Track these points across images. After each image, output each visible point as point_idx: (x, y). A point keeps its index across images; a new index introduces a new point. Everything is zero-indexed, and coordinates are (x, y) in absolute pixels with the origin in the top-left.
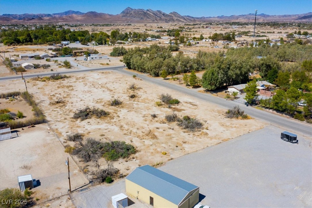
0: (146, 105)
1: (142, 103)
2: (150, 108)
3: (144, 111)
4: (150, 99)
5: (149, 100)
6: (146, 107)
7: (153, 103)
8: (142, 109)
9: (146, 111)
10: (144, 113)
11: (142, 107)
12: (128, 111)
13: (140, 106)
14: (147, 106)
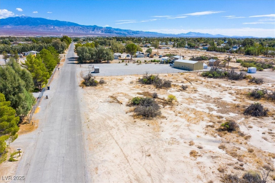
0: (192, 106)
1: (201, 110)
2: (187, 100)
3: (196, 97)
4: (183, 120)
5: (186, 115)
6: (192, 102)
7: (178, 109)
8: (199, 100)
9: (193, 97)
10: (196, 95)
11: (199, 103)
12: (221, 98)
13: (204, 105)
14: (191, 104)
